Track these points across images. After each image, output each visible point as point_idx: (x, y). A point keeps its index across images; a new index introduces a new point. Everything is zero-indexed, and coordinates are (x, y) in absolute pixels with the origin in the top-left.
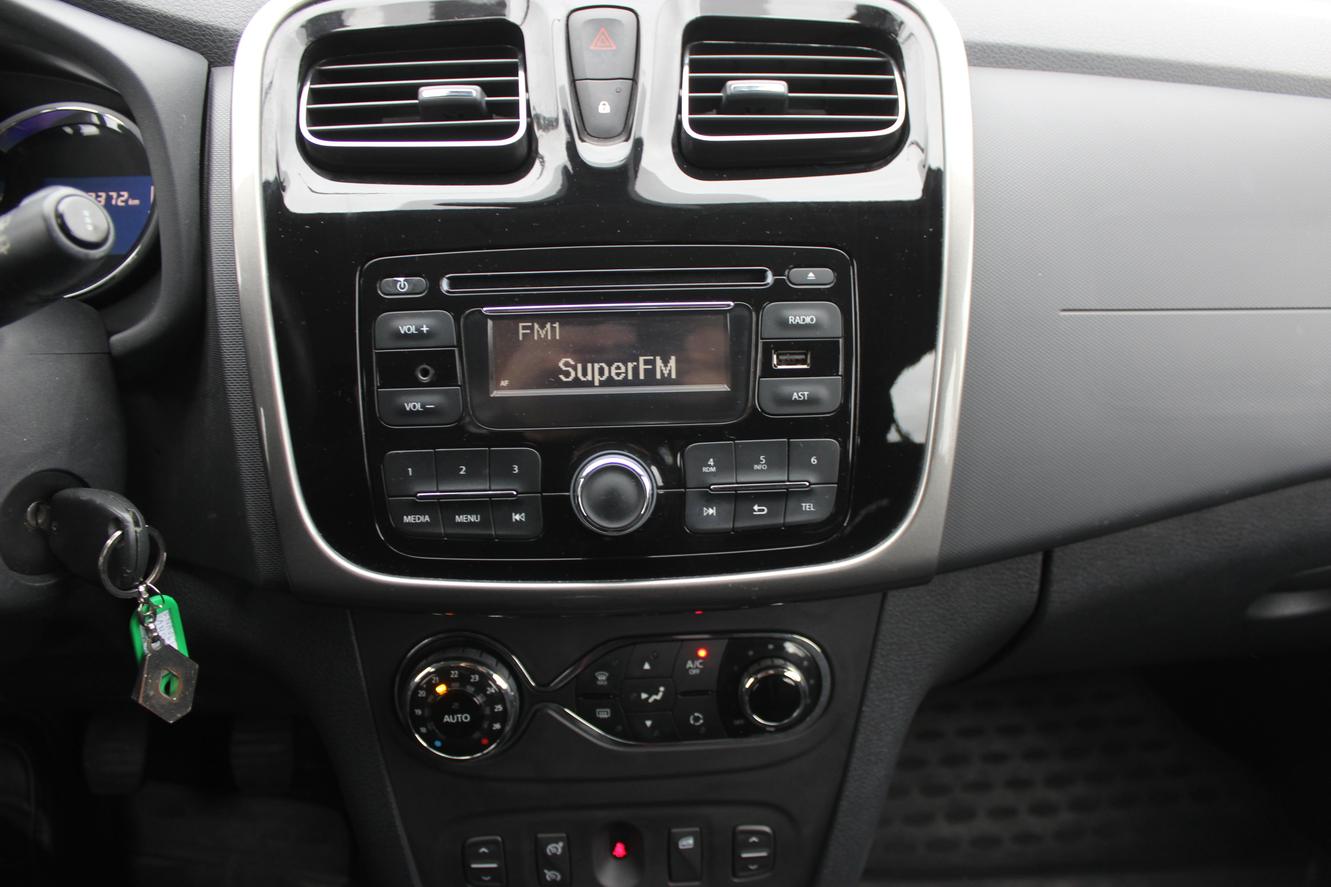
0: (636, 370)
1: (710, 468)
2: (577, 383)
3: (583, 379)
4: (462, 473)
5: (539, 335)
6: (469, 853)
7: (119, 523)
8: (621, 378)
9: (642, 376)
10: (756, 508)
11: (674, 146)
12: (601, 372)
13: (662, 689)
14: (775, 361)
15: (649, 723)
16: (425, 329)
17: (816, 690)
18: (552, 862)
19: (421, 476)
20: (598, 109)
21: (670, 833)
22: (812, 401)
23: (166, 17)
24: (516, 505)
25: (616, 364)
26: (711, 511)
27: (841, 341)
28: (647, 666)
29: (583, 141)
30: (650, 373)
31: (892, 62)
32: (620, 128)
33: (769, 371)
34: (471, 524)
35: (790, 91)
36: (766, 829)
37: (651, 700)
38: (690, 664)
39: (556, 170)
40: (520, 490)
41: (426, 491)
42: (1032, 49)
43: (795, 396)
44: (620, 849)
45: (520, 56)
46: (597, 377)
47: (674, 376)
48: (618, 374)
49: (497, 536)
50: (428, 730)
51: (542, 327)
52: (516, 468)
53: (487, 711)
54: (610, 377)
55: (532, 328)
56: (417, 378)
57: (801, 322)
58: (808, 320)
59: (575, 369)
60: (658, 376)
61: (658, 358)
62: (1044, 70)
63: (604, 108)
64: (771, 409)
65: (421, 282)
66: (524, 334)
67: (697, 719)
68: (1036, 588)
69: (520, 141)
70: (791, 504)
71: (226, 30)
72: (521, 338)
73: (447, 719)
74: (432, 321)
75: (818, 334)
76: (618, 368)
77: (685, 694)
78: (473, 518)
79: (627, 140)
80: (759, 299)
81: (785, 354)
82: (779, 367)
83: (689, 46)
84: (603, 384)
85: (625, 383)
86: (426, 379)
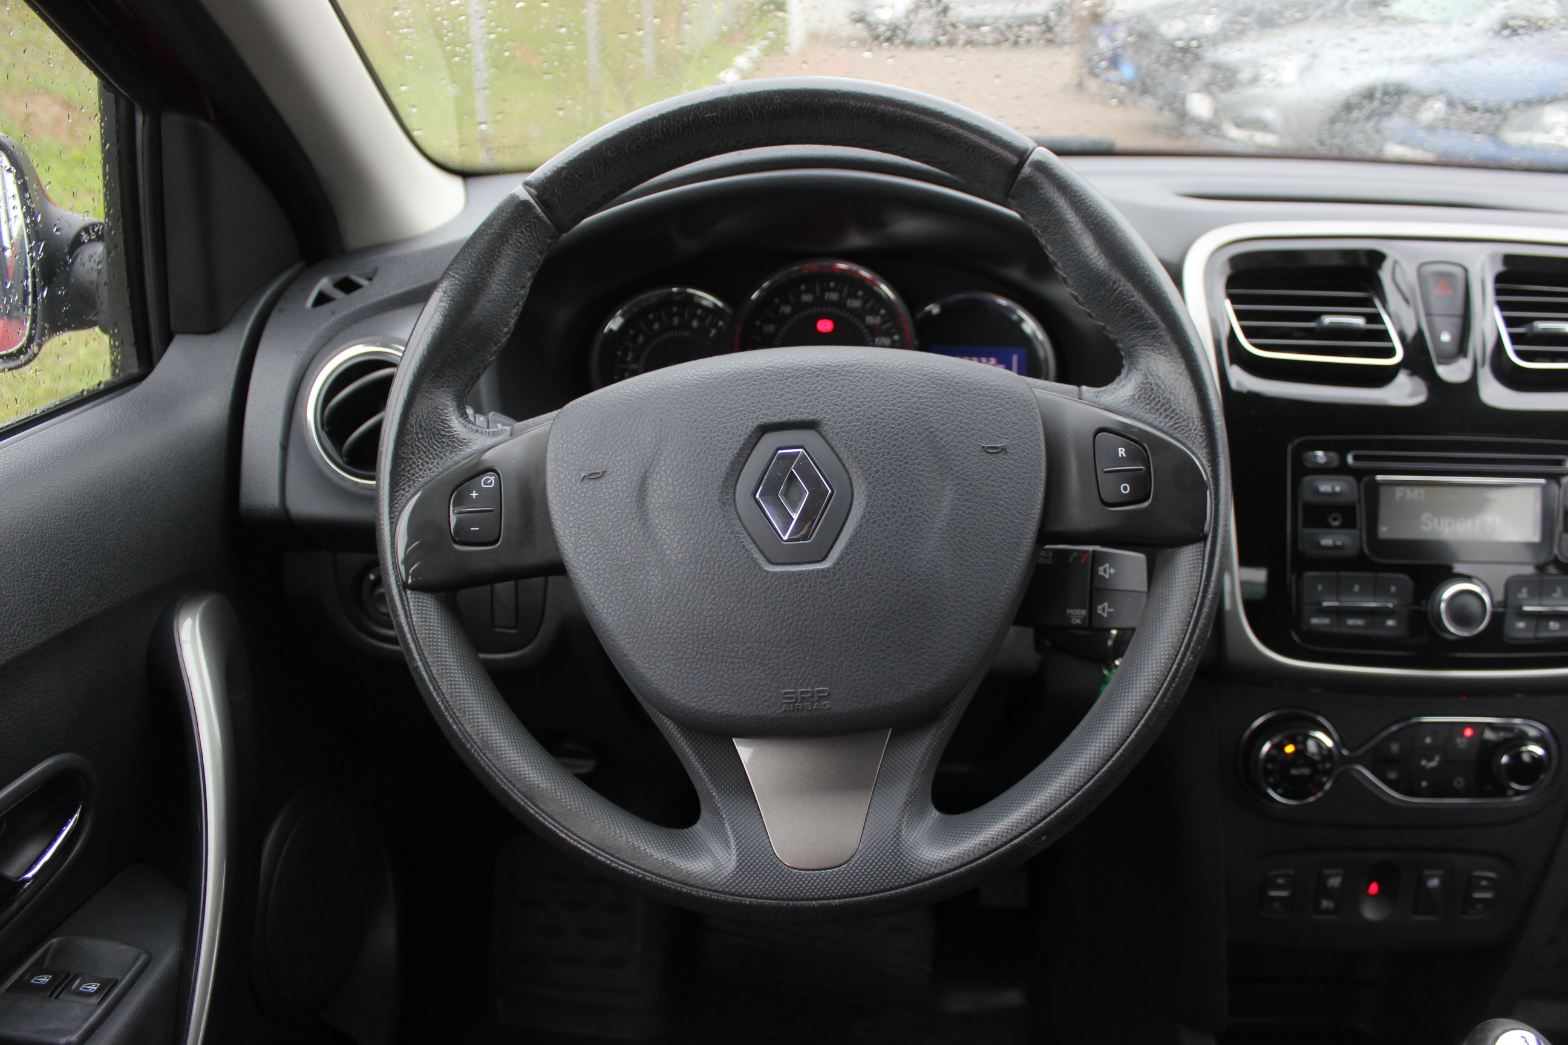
0: (1473, 524)
1: (1524, 595)
2: (1435, 531)
3: (1439, 529)
4: (1355, 590)
5: (1411, 497)
6: (1269, 883)
10: (1552, 624)
11: (1493, 366)
13: (1437, 758)
15: (1424, 783)
16: (1337, 489)
18: (1329, 893)
19: (1326, 591)
20: (1439, 338)
21: (1424, 874)
24: (1391, 614)
25: (1462, 520)
26: (1521, 626)
28: (1429, 740)
29: (1438, 363)
32: (1458, 351)
34: (1357, 627)
36: (1492, 875)
37: (1428, 766)
38: (1459, 740)
40: (1395, 604)
41: (1330, 602)
44: (1376, 888)
45: (1379, 292)
46: (1449, 528)
49: (1374, 636)
50: (1274, 779)
51: (1414, 492)
52: (1393, 588)
53: (1320, 767)
54: (1458, 528)
55: (1405, 491)
56: (1330, 523)
59: (1433, 521)
63: (1445, 337)
65: (1333, 455)
66: (1399, 496)
67: (1459, 782)
72: (1398, 499)
73: (1293, 771)
74: (1341, 484)
76: (1463, 522)
77: (1452, 763)
78: (1359, 622)
80: (1560, 479)
83: (1498, 289)
84: (1452, 533)
86: (1336, 523)
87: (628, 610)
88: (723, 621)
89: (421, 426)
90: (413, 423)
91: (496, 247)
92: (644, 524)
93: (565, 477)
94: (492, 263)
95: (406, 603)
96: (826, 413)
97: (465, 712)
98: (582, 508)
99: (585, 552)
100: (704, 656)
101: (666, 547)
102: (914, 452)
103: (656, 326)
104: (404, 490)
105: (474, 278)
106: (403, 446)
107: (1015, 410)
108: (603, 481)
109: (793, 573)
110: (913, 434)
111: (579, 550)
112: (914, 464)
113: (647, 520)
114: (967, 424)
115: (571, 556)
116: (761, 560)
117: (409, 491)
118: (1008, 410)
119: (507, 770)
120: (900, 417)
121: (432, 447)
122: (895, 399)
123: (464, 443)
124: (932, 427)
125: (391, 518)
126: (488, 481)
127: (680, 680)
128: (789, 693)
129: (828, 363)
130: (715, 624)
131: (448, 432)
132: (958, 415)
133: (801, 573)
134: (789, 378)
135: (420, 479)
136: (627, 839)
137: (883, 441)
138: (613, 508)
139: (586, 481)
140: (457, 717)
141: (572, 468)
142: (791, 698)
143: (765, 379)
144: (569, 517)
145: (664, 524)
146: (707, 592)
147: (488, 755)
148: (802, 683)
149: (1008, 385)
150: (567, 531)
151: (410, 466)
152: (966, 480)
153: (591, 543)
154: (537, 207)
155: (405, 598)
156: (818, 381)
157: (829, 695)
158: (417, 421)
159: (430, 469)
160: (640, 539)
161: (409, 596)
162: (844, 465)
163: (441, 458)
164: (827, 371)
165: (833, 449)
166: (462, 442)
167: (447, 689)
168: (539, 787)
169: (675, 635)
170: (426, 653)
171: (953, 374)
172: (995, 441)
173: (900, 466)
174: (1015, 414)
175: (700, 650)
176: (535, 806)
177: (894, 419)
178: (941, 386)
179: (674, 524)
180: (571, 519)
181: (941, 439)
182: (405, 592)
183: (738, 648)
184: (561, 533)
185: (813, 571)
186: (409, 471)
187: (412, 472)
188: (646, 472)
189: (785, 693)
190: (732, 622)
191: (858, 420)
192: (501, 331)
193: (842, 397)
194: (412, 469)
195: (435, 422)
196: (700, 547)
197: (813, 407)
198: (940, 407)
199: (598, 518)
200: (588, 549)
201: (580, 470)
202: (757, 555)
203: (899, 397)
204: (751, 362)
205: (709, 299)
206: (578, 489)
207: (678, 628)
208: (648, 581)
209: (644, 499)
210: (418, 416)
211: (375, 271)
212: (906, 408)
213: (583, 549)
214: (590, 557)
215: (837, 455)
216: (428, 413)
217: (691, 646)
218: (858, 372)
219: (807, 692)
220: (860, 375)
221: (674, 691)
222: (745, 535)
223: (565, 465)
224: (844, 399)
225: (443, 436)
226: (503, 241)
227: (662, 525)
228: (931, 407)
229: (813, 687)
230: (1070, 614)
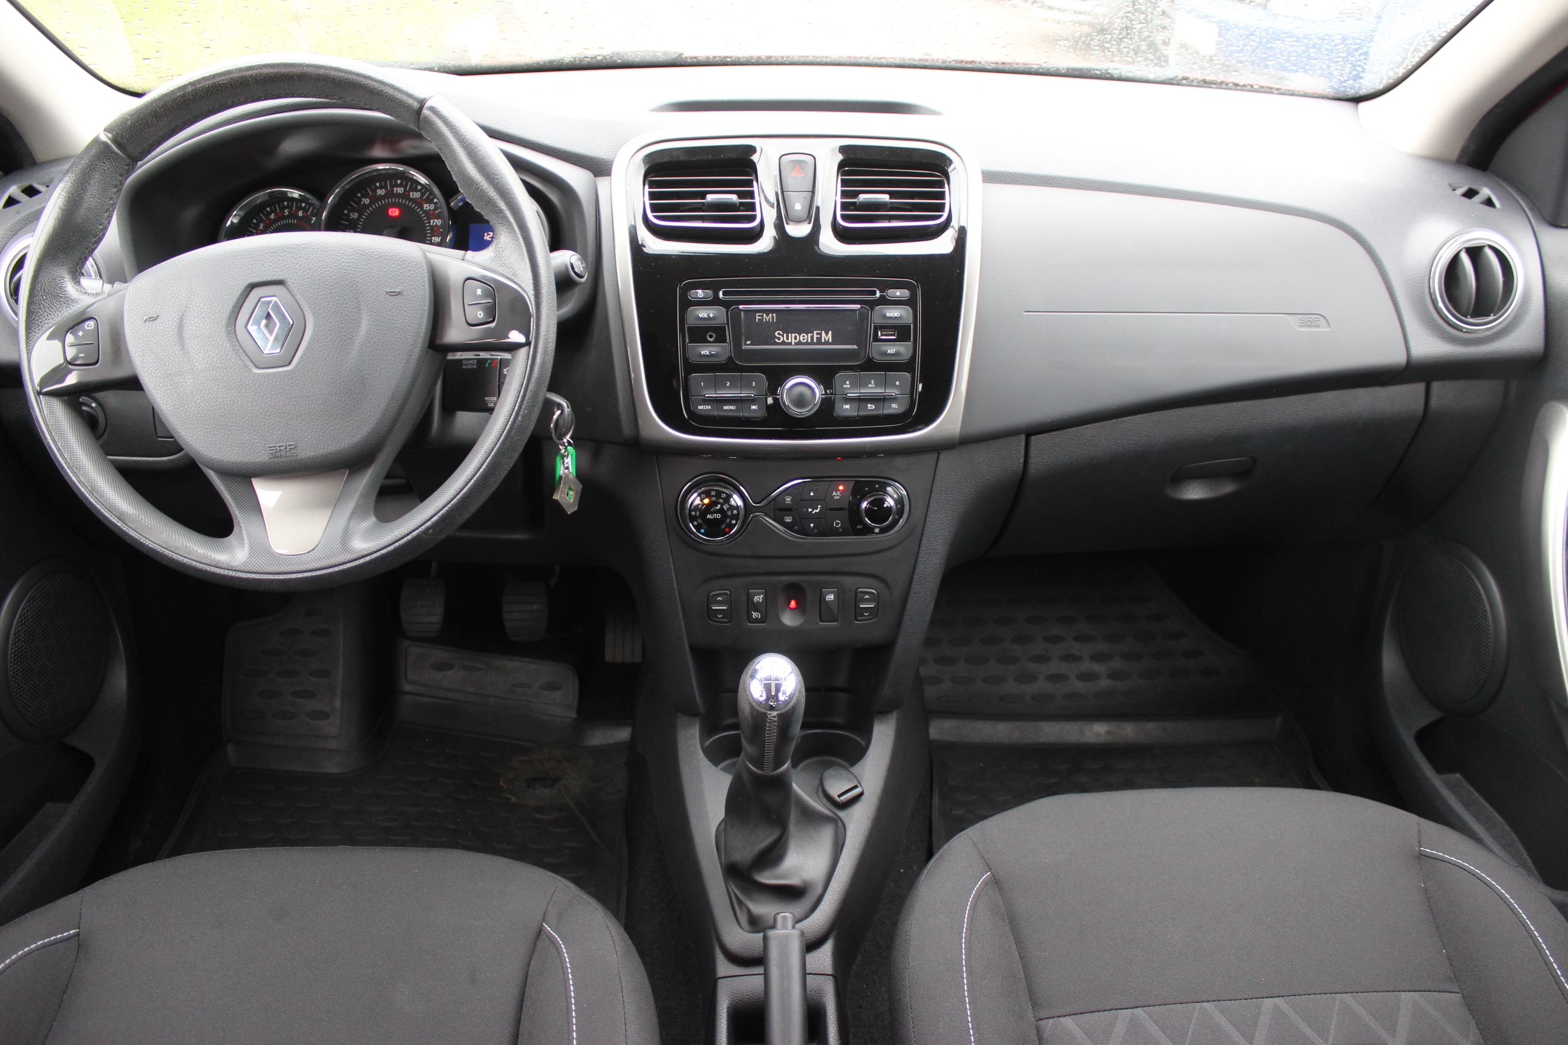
0: (812, 337)
1: (847, 385)
2: (783, 343)
3: (786, 341)
4: (728, 385)
5: (766, 319)
6: (710, 601)
7: (560, 406)
8: (805, 341)
9: (815, 341)
10: (869, 405)
11: (832, 225)
12: (796, 338)
13: (819, 506)
14: (880, 334)
15: (812, 525)
16: (711, 315)
17: (900, 513)
18: (756, 607)
19: (707, 387)
20: (795, 207)
21: (821, 591)
22: (897, 354)
23: (576, 154)
24: (753, 401)
25: (802, 335)
26: (847, 407)
27: (912, 325)
28: (812, 494)
29: (788, 224)
30: (819, 339)
31: (945, 181)
32: (806, 217)
33: (876, 339)
34: (731, 410)
35: (890, 199)
36: (874, 591)
37: (813, 512)
38: (834, 493)
39: (771, 237)
40: (756, 394)
41: (710, 394)
42: (1020, 174)
43: (889, 352)
44: (793, 603)
45: (754, 176)
46: (793, 341)
47: (830, 341)
48: (804, 339)
49: (743, 417)
50: (698, 523)
51: (768, 316)
52: (754, 383)
53: (729, 513)
54: (800, 340)
55: (762, 316)
56: (707, 339)
57: (892, 316)
58: (896, 315)
59: (783, 336)
60: (823, 341)
61: (823, 332)
62: (1026, 185)
63: (798, 207)
64: (877, 358)
65: (709, 292)
66: (758, 319)
67: (837, 524)
68: (1022, 460)
69: (757, 225)
70: (887, 404)
71: (603, 159)
72: (757, 321)
73: (709, 516)
74: (714, 312)
75: (901, 322)
76: (804, 336)
77: (832, 509)
78: (732, 407)
79: (810, 223)
80: (873, 304)
81: (885, 331)
82: (882, 337)
83: (840, 171)
84: (796, 344)
85: (807, 343)
86: (712, 340)
87: (175, 401)
88: (230, 404)
89: (44, 291)
90: (39, 289)
91: (87, 173)
92: (182, 347)
93: (135, 321)
94: (84, 184)
95: (40, 403)
96: (289, 274)
97: (80, 469)
98: (145, 339)
99: (148, 366)
100: (220, 427)
101: (195, 361)
102: (343, 297)
103: (272, 216)
104: (35, 332)
105: (73, 194)
106: (32, 304)
107: (409, 268)
108: (157, 321)
109: (270, 373)
110: (342, 285)
111: (144, 365)
112: (342, 304)
113: (183, 345)
114: (377, 278)
115: (140, 369)
116: (251, 366)
117: (38, 333)
118: (405, 268)
119: (107, 503)
120: (335, 275)
121: (53, 304)
122: (332, 264)
123: (75, 301)
124: (355, 281)
125: (27, 350)
126: (90, 325)
127: (208, 442)
128: (272, 447)
129: (292, 243)
130: (226, 406)
131: (64, 294)
132: (372, 273)
133: (275, 373)
134: (267, 253)
135: (46, 325)
136: (183, 542)
137: (324, 291)
138: (163, 338)
139: (147, 322)
140: (75, 473)
141: (139, 314)
142: (273, 450)
143: (253, 254)
144: (137, 345)
145: (194, 347)
146: (220, 387)
147: (95, 495)
148: (279, 441)
149: (406, 253)
150: (137, 354)
151: (39, 317)
152: (376, 312)
153: (151, 361)
154: (113, 146)
155: (39, 400)
156: (285, 255)
157: (296, 447)
158: (41, 288)
159: (53, 319)
160: (180, 357)
161: (42, 399)
162: (300, 307)
163: (60, 311)
164: (291, 248)
165: (293, 296)
166: (74, 301)
167: (68, 456)
168: (127, 513)
169: (203, 415)
170: (53, 434)
171: (370, 247)
172: (395, 288)
173: (334, 305)
174: (410, 270)
175: (218, 423)
176: (125, 524)
177: (331, 276)
178: (362, 255)
179: (199, 347)
180: (139, 346)
181: (361, 287)
182: (39, 396)
183: (240, 420)
184: (134, 355)
185: (282, 372)
186: (38, 320)
187: (40, 320)
188: (182, 316)
189: (269, 447)
190: (235, 405)
191: (309, 278)
192: (97, 228)
193: (299, 264)
194: (40, 319)
195: (55, 288)
196: (215, 360)
197: (281, 271)
198: (360, 268)
199: (155, 345)
200: (150, 364)
201: (144, 316)
202: (249, 363)
203: (335, 263)
204: (245, 244)
205: (295, 194)
206: (142, 327)
207: (204, 410)
208: (186, 382)
209: (182, 332)
210: (42, 285)
211: (52, 180)
212: (339, 269)
213: (147, 364)
214: (151, 369)
215: (296, 300)
216: (49, 282)
217: (212, 421)
218: (310, 248)
219: (282, 446)
220: (311, 250)
221: (205, 449)
222: (242, 351)
223: (135, 313)
224: (301, 265)
225: (61, 297)
226: (91, 169)
227: (192, 348)
228: (355, 268)
229: (286, 443)
230: (487, 400)
